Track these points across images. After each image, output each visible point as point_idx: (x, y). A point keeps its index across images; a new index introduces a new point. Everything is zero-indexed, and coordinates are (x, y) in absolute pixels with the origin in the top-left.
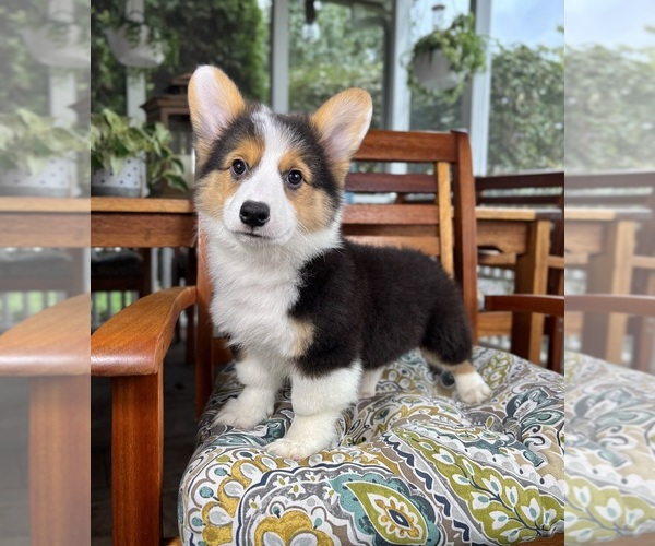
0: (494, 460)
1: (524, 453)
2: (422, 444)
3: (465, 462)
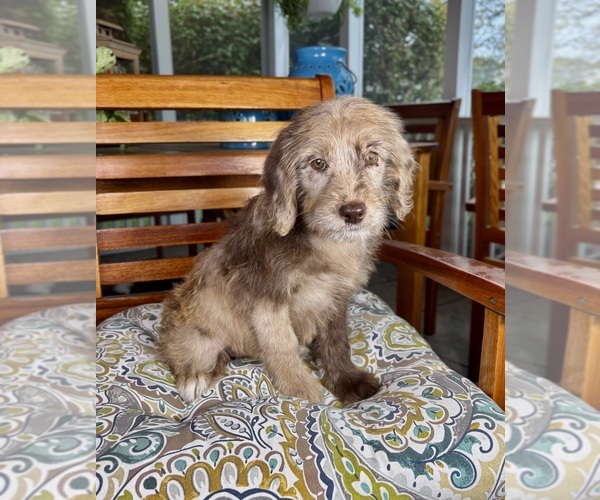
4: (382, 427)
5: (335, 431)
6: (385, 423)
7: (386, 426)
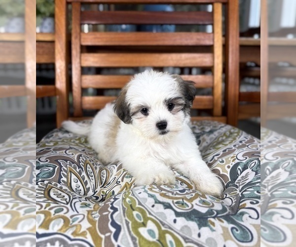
0: (199, 235)
1: (232, 229)
2: (135, 213)
3: (169, 238)
4: (174, 196)
5: (134, 195)
6: (177, 194)
7: (177, 196)
